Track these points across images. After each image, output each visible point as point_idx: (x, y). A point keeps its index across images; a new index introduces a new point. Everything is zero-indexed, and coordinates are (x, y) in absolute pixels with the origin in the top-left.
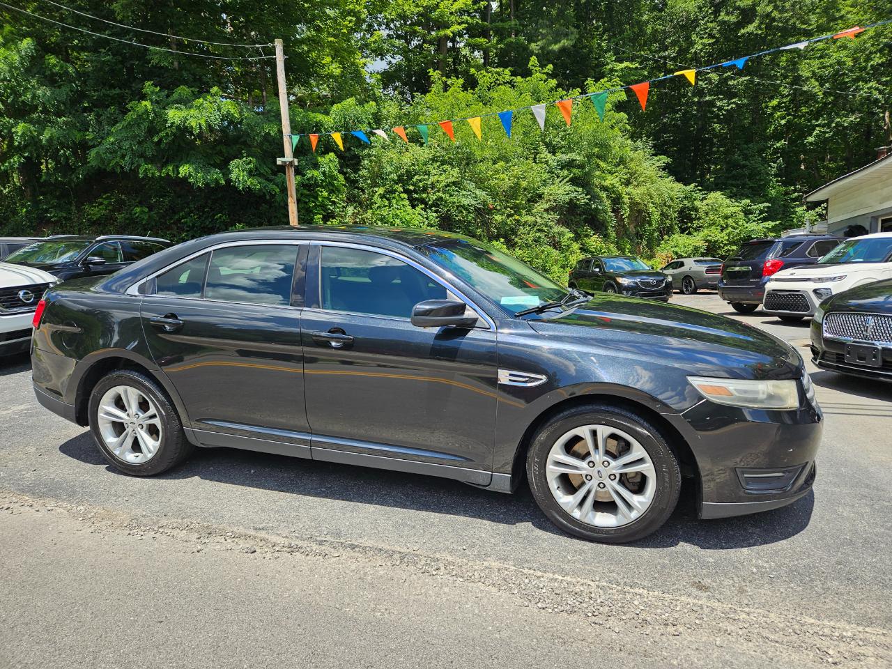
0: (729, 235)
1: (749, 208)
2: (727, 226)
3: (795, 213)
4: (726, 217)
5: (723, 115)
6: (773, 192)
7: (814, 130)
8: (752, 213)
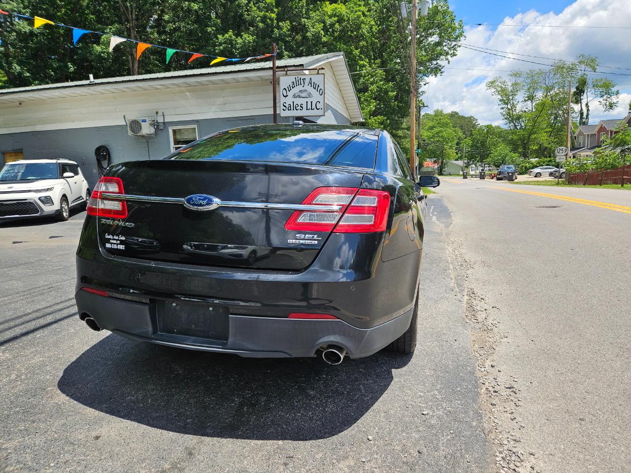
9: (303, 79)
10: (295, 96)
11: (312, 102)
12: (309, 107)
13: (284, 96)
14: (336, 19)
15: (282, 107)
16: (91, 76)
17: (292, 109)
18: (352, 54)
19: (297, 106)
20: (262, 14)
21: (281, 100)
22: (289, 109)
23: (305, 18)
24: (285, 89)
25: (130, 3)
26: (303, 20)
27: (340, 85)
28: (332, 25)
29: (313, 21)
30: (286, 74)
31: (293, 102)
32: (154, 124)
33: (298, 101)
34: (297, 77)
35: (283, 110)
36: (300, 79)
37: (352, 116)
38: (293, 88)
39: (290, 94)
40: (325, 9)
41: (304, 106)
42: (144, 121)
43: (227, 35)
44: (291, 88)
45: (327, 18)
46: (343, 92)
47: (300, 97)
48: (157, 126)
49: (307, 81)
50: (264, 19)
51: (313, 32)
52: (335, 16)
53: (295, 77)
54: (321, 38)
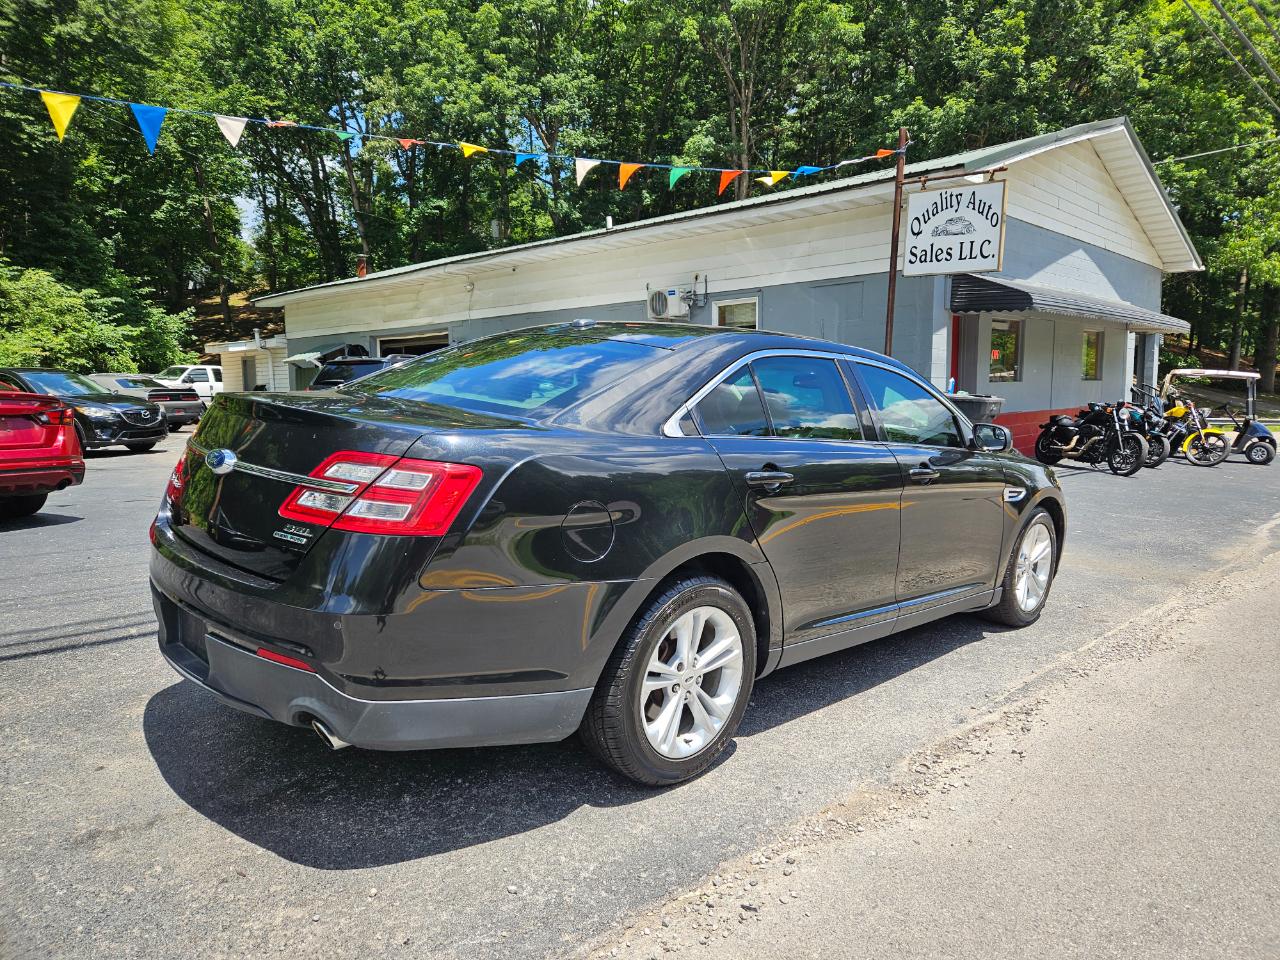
0: (70, 340)
1: (92, 301)
2: (64, 326)
3: (149, 315)
4: (60, 312)
5: (38, 148)
6: (114, 280)
7: (163, 202)
8: (97, 311)
9: (957, 196)
10: (936, 233)
11: (972, 243)
12: (967, 251)
13: (914, 234)
14: (1180, 33)
15: (909, 257)
16: (609, 219)
17: (928, 259)
18: (1221, 108)
19: (940, 252)
20: (990, 51)
21: (907, 241)
22: (923, 259)
23: (1100, 43)
24: (917, 219)
25: (744, 73)
26: (1093, 47)
27: (1124, 191)
28: (1166, 50)
29: (1117, 48)
30: (924, 188)
31: (932, 245)
32: (689, 298)
33: (942, 242)
34: (943, 192)
35: (910, 262)
36: (951, 195)
37: (1165, 260)
38: (934, 215)
39: (927, 229)
40: (1154, 16)
41: (956, 253)
42: (672, 293)
43: (910, 108)
44: (931, 215)
45: (1156, 32)
46: (1134, 206)
47: (947, 233)
48: (694, 301)
49: (965, 200)
50: (994, 63)
51: (1116, 71)
52: (1177, 27)
53: (939, 192)
54: (1135, 83)
